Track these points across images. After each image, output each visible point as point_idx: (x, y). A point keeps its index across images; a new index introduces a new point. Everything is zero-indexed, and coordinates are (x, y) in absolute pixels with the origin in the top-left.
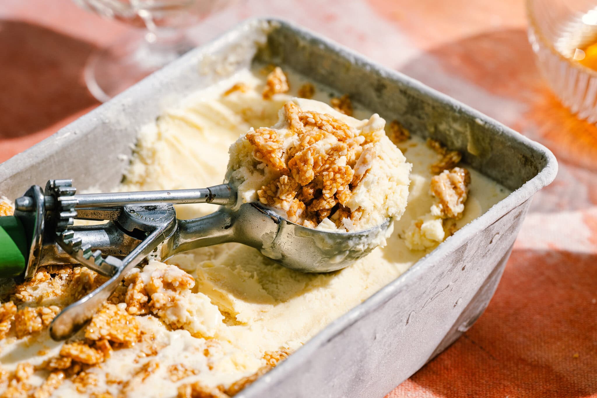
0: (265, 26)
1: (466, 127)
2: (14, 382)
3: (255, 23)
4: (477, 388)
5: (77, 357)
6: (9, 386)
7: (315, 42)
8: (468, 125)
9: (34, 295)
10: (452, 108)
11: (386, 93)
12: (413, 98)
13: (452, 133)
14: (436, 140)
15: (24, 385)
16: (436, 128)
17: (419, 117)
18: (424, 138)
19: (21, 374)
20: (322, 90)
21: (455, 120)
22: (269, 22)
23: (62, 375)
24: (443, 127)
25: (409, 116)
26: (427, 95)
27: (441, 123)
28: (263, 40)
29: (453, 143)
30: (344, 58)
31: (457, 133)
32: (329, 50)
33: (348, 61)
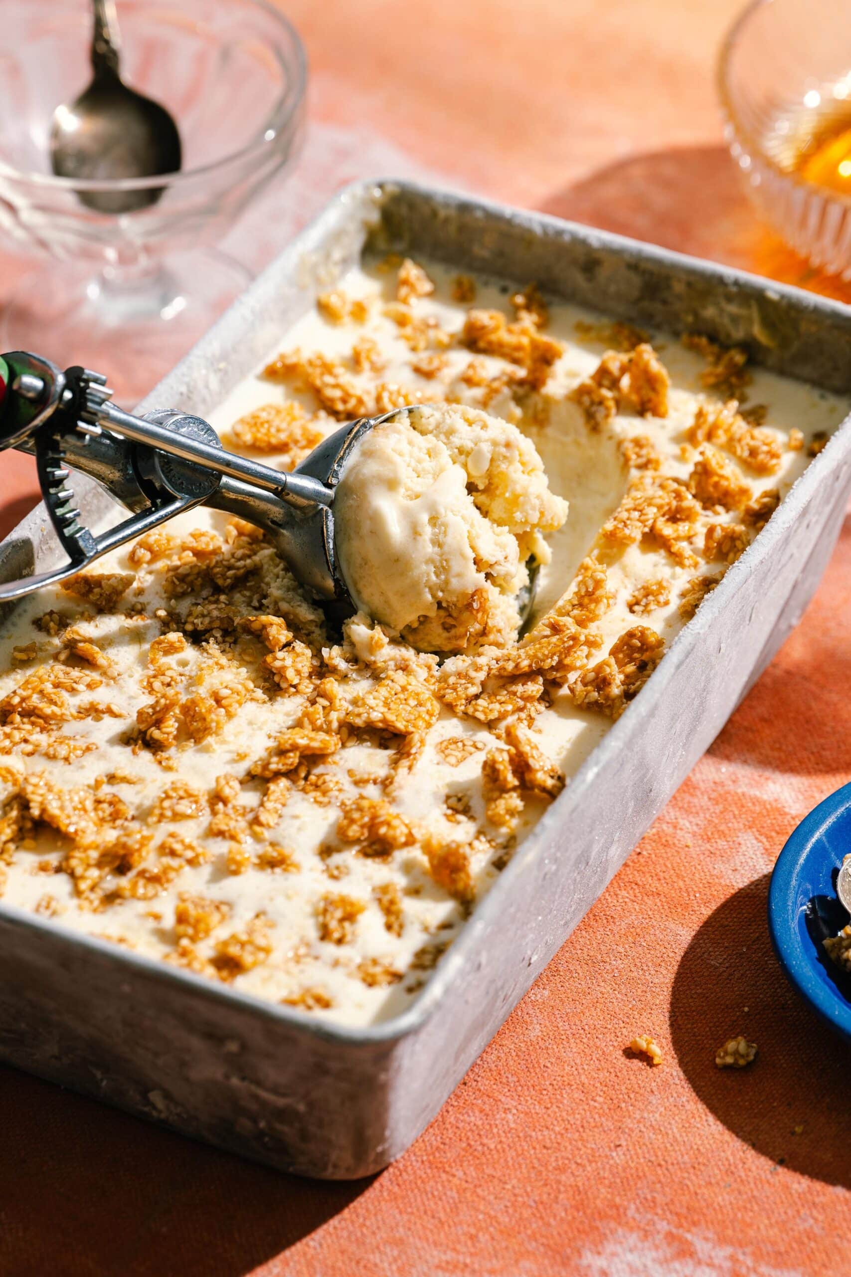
0: (377, 193)
1: (749, 307)
2: (220, 806)
3: (358, 190)
4: (823, 741)
5: (307, 747)
6: (214, 813)
7: (465, 208)
8: (753, 303)
9: (187, 673)
10: (720, 280)
11: (603, 273)
12: (652, 274)
13: (726, 321)
14: (699, 333)
15: (234, 807)
16: (696, 315)
17: (665, 302)
18: (676, 335)
19: (227, 792)
20: (486, 284)
21: (729, 298)
22: (381, 186)
23: (283, 783)
24: (710, 312)
25: (646, 304)
26: (675, 268)
27: (704, 307)
28: (375, 217)
29: (729, 336)
30: (519, 226)
31: (735, 319)
32: (494, 218)
33: (530, 231)
